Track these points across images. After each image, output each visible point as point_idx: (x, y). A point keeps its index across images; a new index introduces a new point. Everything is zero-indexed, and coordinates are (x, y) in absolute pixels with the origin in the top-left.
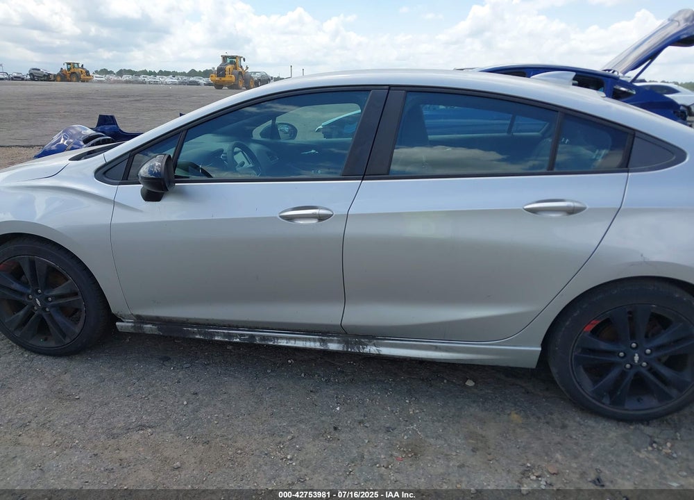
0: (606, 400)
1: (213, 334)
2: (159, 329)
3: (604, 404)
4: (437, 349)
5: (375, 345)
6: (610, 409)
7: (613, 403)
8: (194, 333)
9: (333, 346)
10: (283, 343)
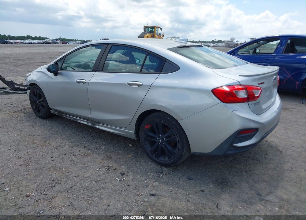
0: (154, 155)
1: (67, 117)
2: (58, 113)
3: (153, 156)
4: (111, 129)
5: (98, 125)
6: (155, 158)
7: (156, 156)
8: (63, 115)
9: (90, 124)
10: (80, 121)
